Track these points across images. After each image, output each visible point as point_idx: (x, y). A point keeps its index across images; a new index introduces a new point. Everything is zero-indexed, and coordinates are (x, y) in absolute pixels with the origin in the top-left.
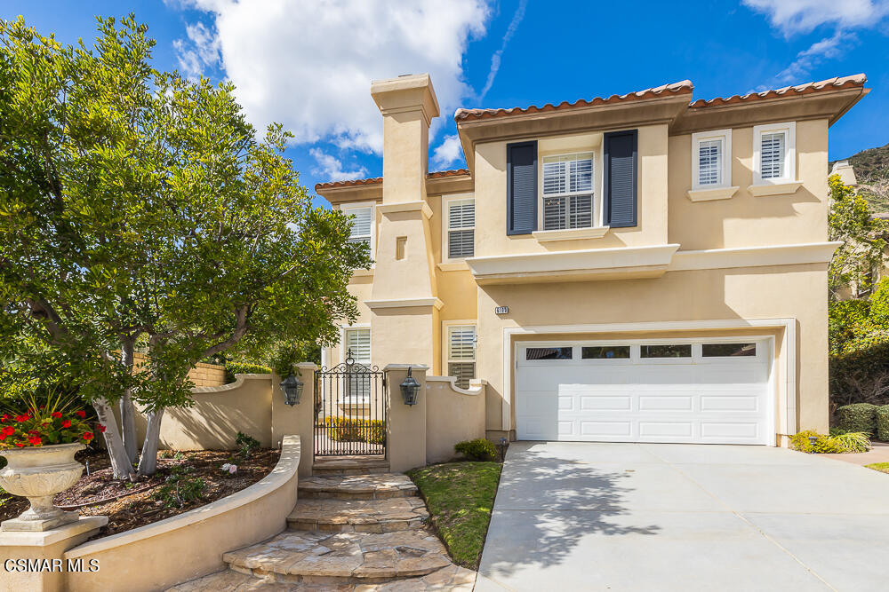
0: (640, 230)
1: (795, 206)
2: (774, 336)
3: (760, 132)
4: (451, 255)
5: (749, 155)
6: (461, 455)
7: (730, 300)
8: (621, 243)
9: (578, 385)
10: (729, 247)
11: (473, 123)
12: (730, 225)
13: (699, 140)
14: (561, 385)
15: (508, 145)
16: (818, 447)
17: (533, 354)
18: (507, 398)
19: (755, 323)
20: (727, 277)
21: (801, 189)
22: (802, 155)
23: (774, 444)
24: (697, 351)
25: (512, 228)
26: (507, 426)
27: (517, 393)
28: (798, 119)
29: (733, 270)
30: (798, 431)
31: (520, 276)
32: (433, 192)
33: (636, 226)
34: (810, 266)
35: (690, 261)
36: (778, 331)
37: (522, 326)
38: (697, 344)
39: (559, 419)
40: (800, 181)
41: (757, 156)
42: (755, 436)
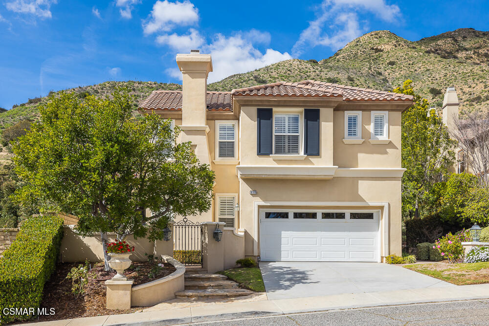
0: (321, 158)
1: (388, 150)
2: (380, 210)
3: (374, 114)
4: (220, 156)
5: (369, 124)
6: (239, 265)
7: (361, 192)
8: (312, 163)
9: (292, 232)
10: (360, 167)
11: (241, 98)
12: (361, 156)
13: (348, 114)
14: (283, 232)
15: (258, 109)
16: (394, 261)
17: (268, 215)
18: (256, 239)
19: (371, 204)
20: (359, 181)
21: (390, 142)
22: (391, 127)
23: (380, 261)
24: (348, 216)
25: (260, 152)
26: (256, 254)
27: (260, 236)
28: (389, 110)
29: (363, 178)
30: (389, 254)
31: (263, 176)
32: (210, 118)
33: (319, 155)
34: (394, 179)
35: (344, 173)
36: (382, 208)
37: (264, 201)
38: (348, 213)
39: (282, 250)
40: (390, 140)
41: (372, 125)
42: (373, 258)
